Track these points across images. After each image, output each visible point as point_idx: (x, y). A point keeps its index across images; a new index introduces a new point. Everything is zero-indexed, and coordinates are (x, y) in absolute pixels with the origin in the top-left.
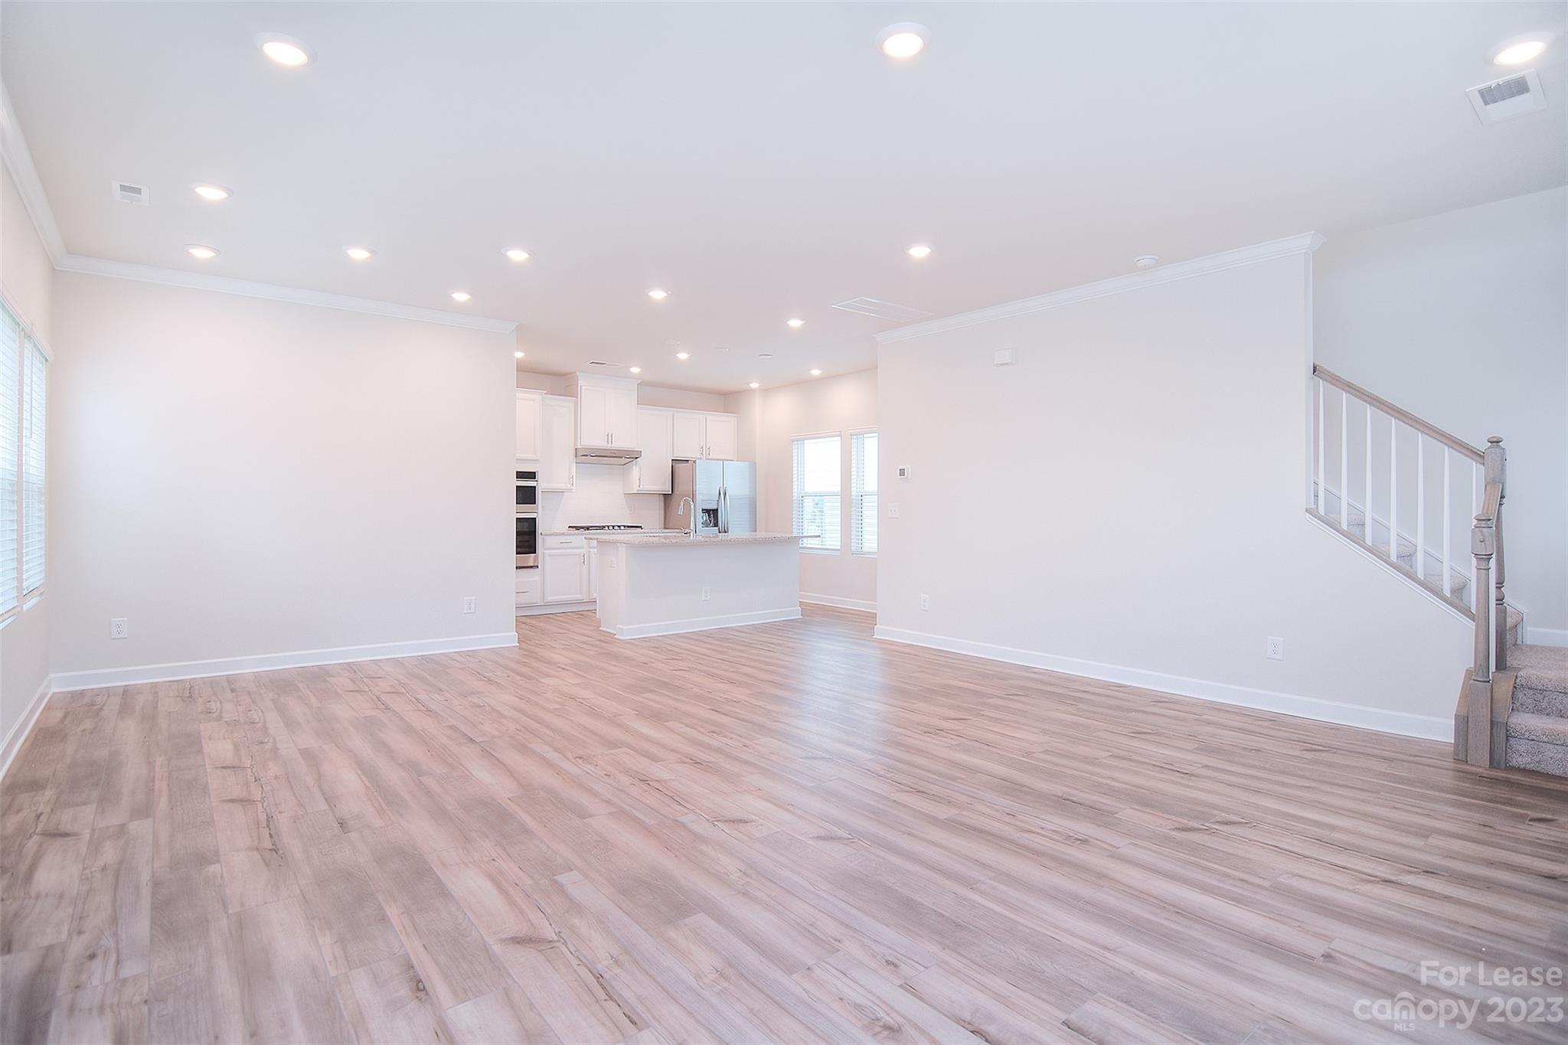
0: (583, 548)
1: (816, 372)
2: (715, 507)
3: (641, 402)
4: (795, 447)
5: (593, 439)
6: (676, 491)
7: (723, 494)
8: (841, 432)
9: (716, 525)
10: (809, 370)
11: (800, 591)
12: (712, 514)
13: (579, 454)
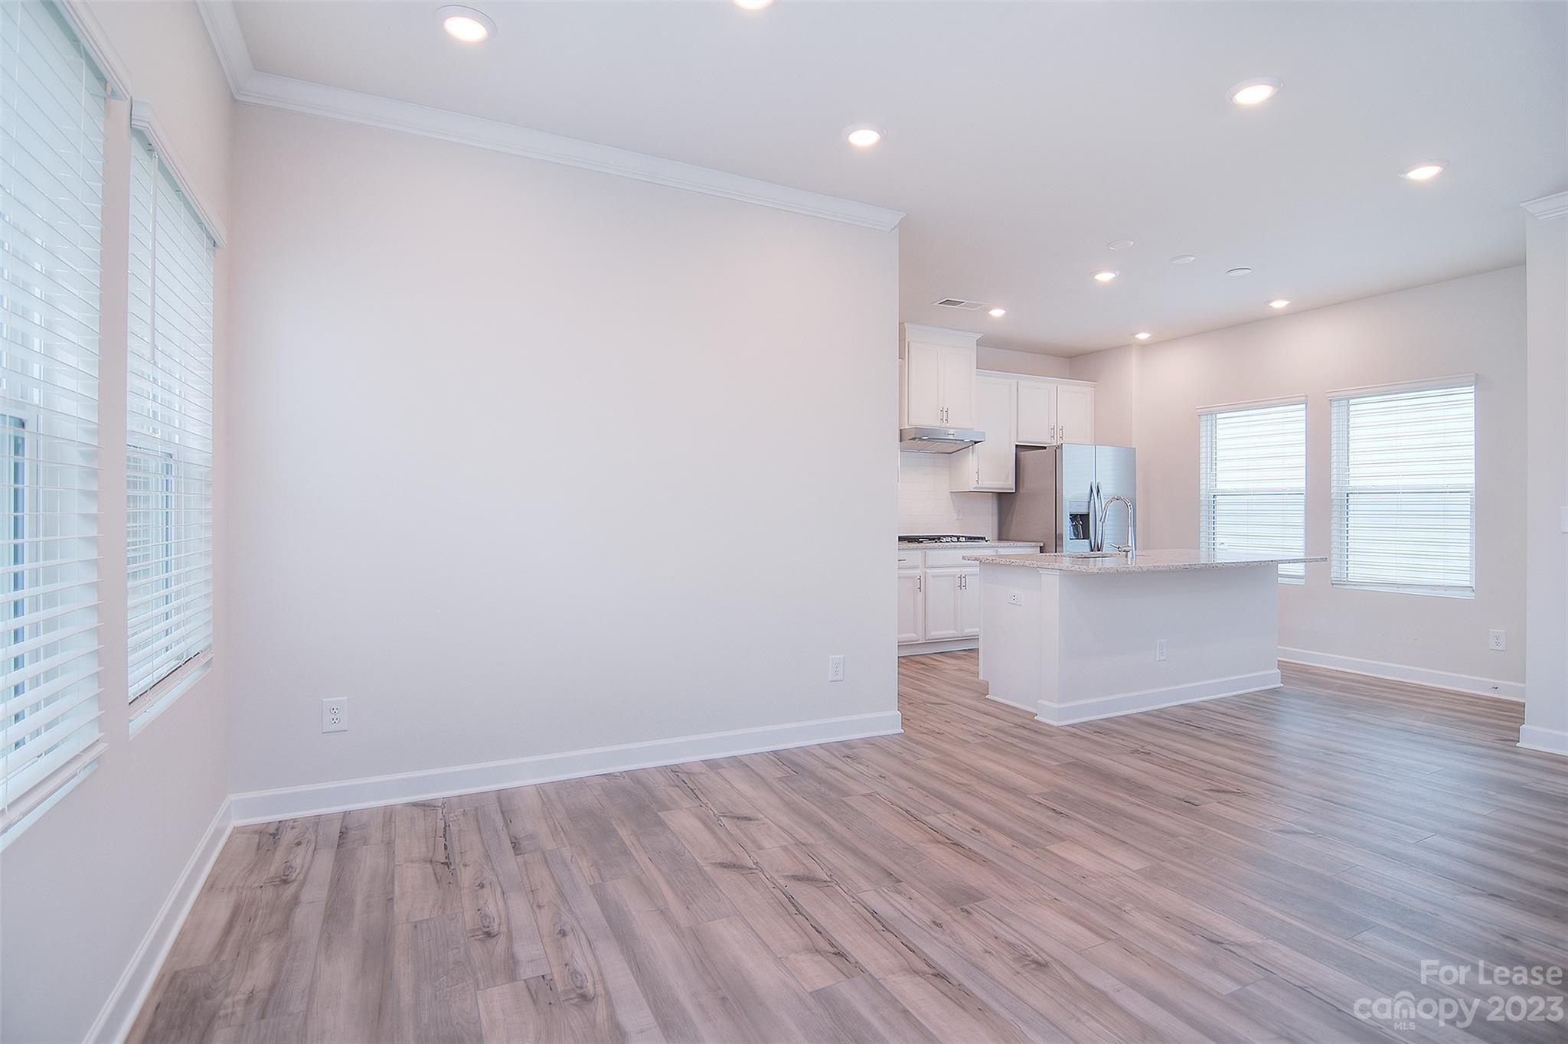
0: (917, 567)
1: (1279, 304)
2: (1084, 511)
3: (981, 365)
4: (1203, 424)
5: (923, 417)
6: (1021, 491)
7: (1095, 491)
8: (1307, 396)
9: (1086, 536)
10: (1270, 301)
11: (1279, 644)
12: (1082, 523)
13: (907, 437)
